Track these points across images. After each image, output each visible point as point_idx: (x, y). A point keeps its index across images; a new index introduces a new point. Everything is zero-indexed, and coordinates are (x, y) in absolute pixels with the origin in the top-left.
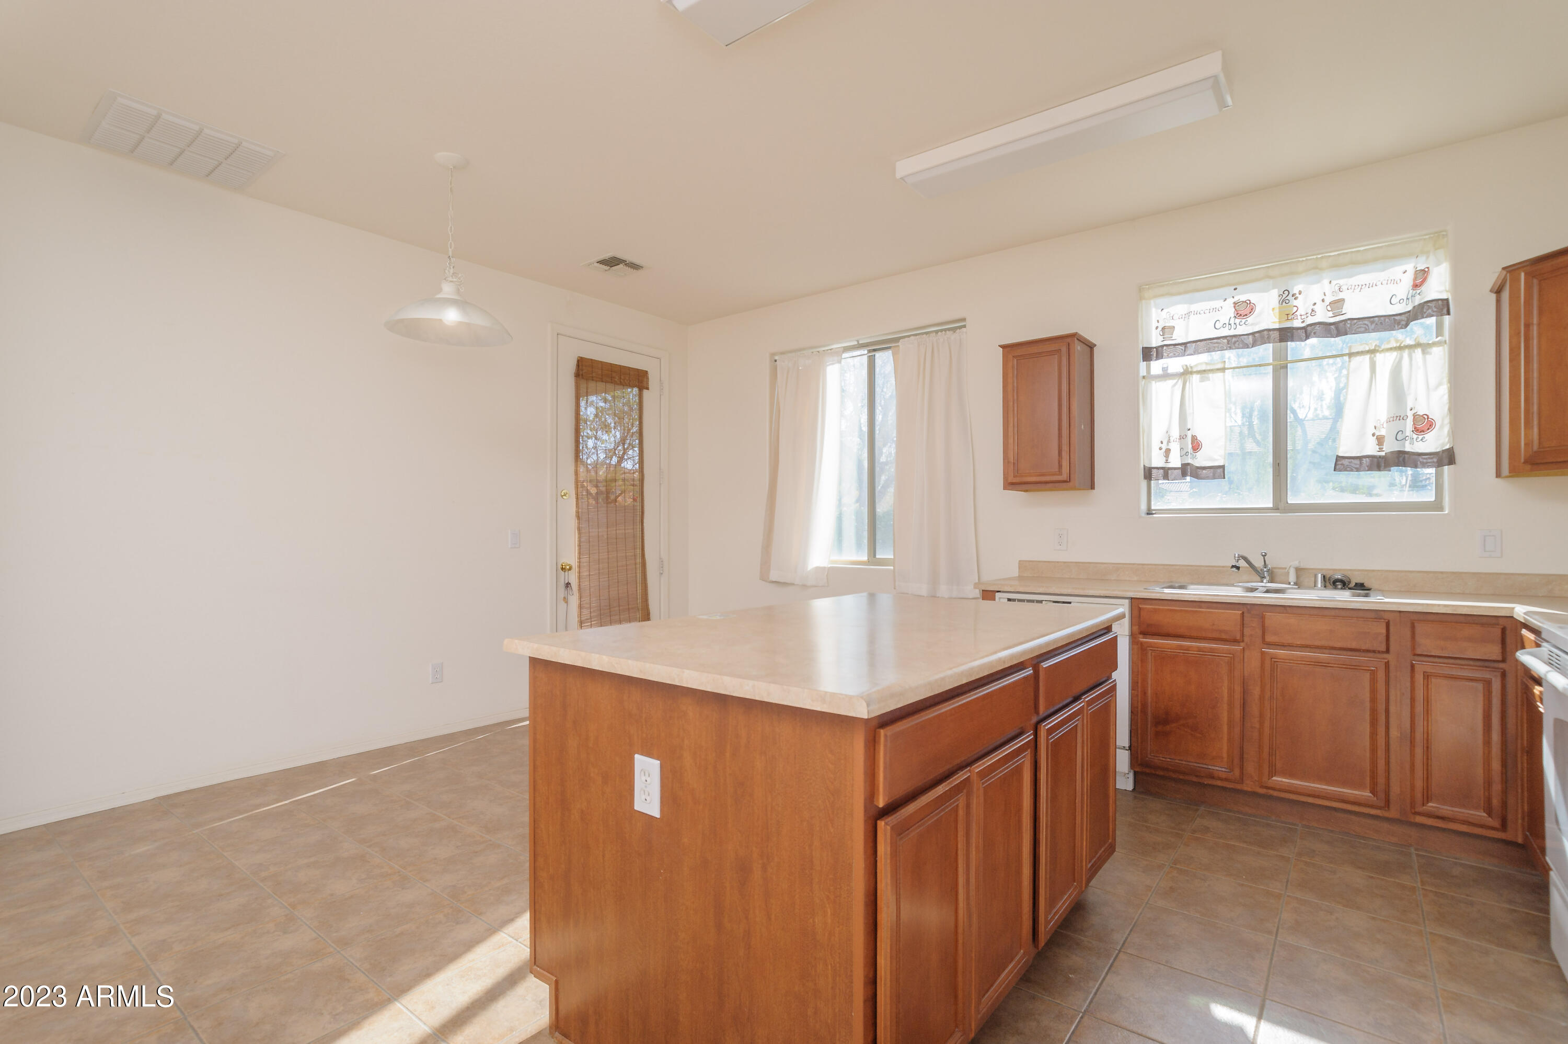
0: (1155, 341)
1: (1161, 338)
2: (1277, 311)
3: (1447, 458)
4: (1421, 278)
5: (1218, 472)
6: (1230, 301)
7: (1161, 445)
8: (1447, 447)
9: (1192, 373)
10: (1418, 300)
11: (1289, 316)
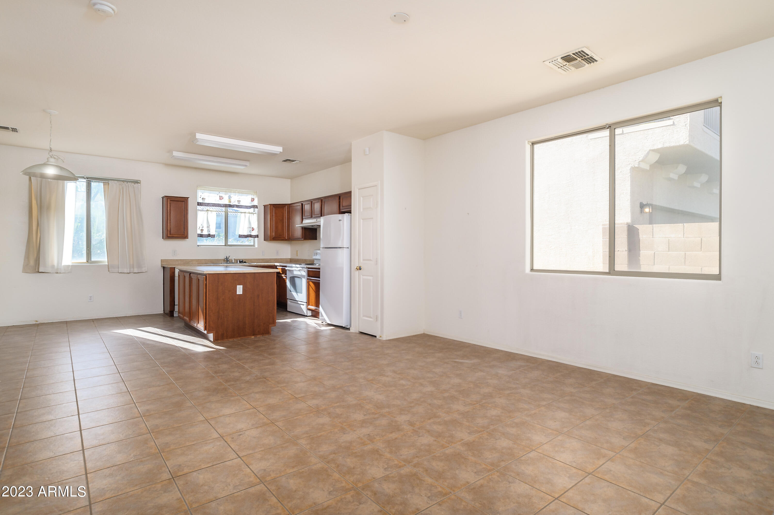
0: (200, 201)
1: (202, 201)
2: (228, 200)
3: (257, 236)
4: (253, 200)
5: (213, 236)
6: (219, 195)
7: (199, 228)
8: (257, 234)
9: (209, 211)
10: (253, 204)
11: (230, 202)
